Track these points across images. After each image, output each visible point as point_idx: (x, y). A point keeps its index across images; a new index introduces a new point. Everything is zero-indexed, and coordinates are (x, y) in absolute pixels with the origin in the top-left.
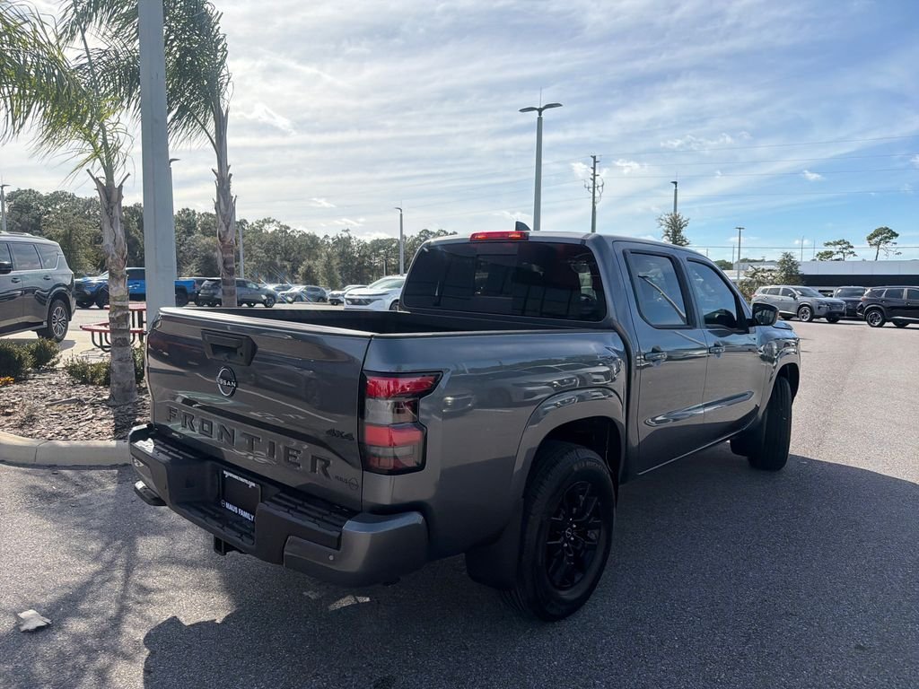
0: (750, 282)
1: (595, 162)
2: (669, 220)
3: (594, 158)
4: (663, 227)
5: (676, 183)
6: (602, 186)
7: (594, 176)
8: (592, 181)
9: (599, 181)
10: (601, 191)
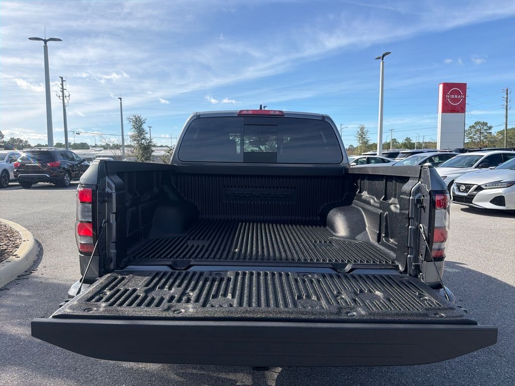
0: (168, 155)
1: (62, 81)
2: (134, 119)
3: (62, 78)
4: (131, 123)
5: (121, 99)
6: (69, 96)
7: (63, 90)
8: (61, 93)
9: (66, 93)
10: (68, 99)
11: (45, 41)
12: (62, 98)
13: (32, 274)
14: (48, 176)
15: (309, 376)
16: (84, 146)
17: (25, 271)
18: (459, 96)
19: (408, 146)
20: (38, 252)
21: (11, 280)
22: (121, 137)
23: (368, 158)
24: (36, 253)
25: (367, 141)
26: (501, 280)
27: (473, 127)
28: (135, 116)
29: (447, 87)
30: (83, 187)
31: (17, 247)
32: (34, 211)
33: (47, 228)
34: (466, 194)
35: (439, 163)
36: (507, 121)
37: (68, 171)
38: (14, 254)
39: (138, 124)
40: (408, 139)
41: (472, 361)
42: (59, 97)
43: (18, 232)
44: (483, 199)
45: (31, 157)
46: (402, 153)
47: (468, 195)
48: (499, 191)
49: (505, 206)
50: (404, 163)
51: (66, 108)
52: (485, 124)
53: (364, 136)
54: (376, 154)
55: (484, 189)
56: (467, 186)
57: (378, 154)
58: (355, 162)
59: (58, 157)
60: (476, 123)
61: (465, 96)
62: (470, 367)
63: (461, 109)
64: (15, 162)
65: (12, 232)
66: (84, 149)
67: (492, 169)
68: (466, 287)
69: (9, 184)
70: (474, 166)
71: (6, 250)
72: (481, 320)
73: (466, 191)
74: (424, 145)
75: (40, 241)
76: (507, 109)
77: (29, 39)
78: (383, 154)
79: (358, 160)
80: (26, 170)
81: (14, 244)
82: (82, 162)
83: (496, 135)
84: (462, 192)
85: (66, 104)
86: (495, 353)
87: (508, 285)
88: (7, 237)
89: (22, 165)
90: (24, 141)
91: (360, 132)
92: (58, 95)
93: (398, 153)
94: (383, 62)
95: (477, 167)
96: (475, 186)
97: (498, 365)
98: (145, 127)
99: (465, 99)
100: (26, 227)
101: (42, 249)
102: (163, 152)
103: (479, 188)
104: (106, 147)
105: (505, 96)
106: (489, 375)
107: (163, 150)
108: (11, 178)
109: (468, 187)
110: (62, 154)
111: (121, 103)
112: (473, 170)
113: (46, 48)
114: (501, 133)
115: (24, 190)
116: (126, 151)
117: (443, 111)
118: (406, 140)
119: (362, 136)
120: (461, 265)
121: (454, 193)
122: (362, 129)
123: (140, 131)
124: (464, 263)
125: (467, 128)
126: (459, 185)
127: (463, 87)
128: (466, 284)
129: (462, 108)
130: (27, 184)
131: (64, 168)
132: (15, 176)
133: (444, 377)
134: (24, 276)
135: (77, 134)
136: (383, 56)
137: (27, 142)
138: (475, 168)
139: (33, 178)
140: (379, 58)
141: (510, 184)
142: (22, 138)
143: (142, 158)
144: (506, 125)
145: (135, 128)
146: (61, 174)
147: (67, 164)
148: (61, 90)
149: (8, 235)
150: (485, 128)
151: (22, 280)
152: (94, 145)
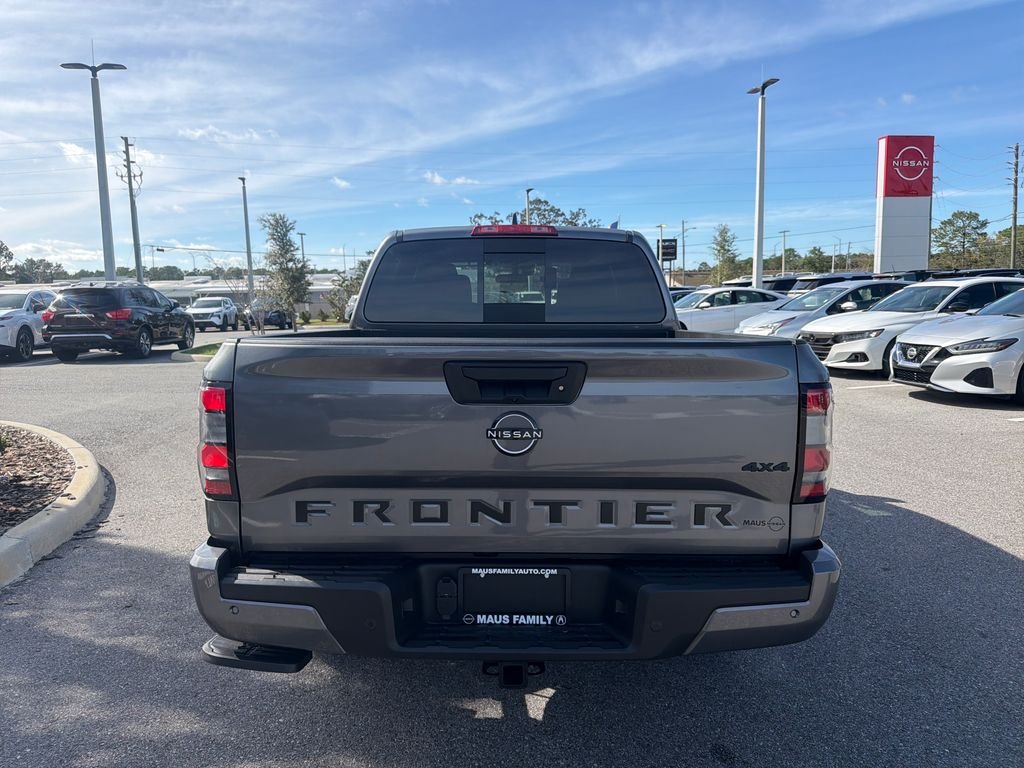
0: (339, 290)
1: (127, 145)
2: (272, 222)
3: (126, 139)
4: (267, 229)
5: (243, 179)
6: (141, 175)
7: (128, 163)
8: (126, 169)
9: (135, 170)
10: (139, 181)
11: (94, 70)
12: (126, 179)
13: (100, 530)
14: (110, 338)
15: (602, 702)
16: (172, 273)
17: (87, 524)
18: (919, 163)
19: (817, 265)
20: (107, 489)
21: (64, 541)
22: (245, 255)
23: (734, 292)
24: (102, 490)
25: (735, 257)
26: (965, 530)
27: (950, 222)
28: (275, 215)
29: (895, 143)
30: (209, 385)
31: (68, 479)
32: (89, 408)
33: (117, 442)
34: (917, 365)
35: (873, 302)
36: (1016, 210)
37: (147, 328)
38: (65, 492)
39: (280, 231)
40: (815, 251)
41: (892, 675)
42: (122, 176)
43: (65, 451)
44: (951, 375)
45: (73, 302)
46: (801, 280)
47: (922, 367)
48: (982, 359)
49: (992, 386)
50: (805, 301)
51: (136, 200)
52: (975, 216)
53: (726, 247)
54: (750, 284)
55: (953, 355)
56: (920, 348)
57: (754, 284)
58: (708, 300)
59: (127, 300)
60: (954, 215)
61: (931, 160)
62: (887, 685)
63: (924, 188)
64: (44, 312)
65: (54, 450)
66: (173, 279)
67: (970, 314)
68: (900, 544)
69: (34, 353)
70: (937, 309)
71: (48, 484)
72: (918, 604)
73: (918, 358)
74: (849, 261)
75: (108, 467)
76: (1016, 187)
77: (63, 66)
78: (765, 282)
79: (714, 296)
80: (66, 327)
81: (61, 474)
82: (172, 309)
83: (995, 237)
84: (912, 360)
85: (135, 192)
86: (935, 661)
87: (979, 541)
88: (48, 460)
89: (58, 317)
90: (55, 265)
91: (719, 239)
92: (120, 174)
93: (795, 281)
94: (763, 99)
95: (944, 310)
96: (937, 349)
97: (937, 682)
98: (293, 236)
99: (930, 168)
100: (77, 440)
101: (112, 482)
102: (329, 283)
103: (943, 354)
104: (216, 274)
105: (1014, 161)
106: (919, 698)
107: (328, 279)
108: (36, 343)
109: (923, 350)
110: (132, 294)
111: (244, 188)
112: (935, 316)
113: (95, 84)
114: (1005, 233)
115: (62, 367)
116: (256, 283)
117: (888, 193)
118: (813, 252)
119: (723, 247)
120: (894, 504)
121: (895, 362)
122: (724, 232)
123: (285, 245)
124: (902, 499)
125: (936, 225)
126: (905, 348)
127: (927, 143)
128: (900, 540)
129: (926, 188)
130: (68, 353)
131: (139, 322)
132: (45, 339)
133: (839, 703)
134: (85, 531)
135: (158, 250)
136: (765, 86)
137: (60, 266)
138: (941, 311)
139: (79, 342)
140: (755, 91)
141: (1005, 344)
142: (49, 259)
143: (288, 298)
144: (1015, 218)
145: (274, 239)
146: (132, 332)
147: (144, 313)
148: (125, 163)
149: (48, 456)
150: (974, 224)
151: (84, 541)
152: (191, 270)
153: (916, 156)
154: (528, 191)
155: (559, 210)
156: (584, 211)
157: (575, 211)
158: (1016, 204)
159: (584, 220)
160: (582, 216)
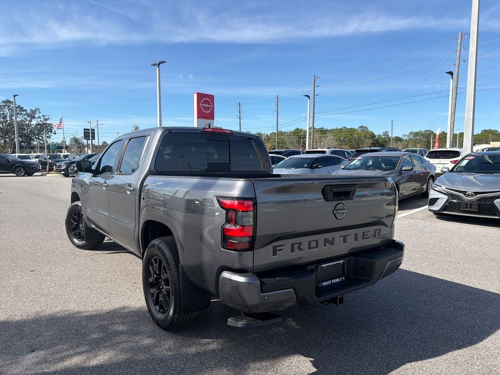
18: (209, 106)
29: (200, 96)
36: (240, 128)
61: (213, 105)
63: (211, 116)
76: (240, 119)
94: (159, 69)
105: (239, 109)
117: (198, 117)
127: (211, 97)
136: (159, 64)
140: (155, 65)
153: (209, 103)
154: (14, 96)
155: (23, 108)
156: (39, 110)
157: (33, 109)
158: (240, 125)
159: (39, 115)
160: (37, 112)
